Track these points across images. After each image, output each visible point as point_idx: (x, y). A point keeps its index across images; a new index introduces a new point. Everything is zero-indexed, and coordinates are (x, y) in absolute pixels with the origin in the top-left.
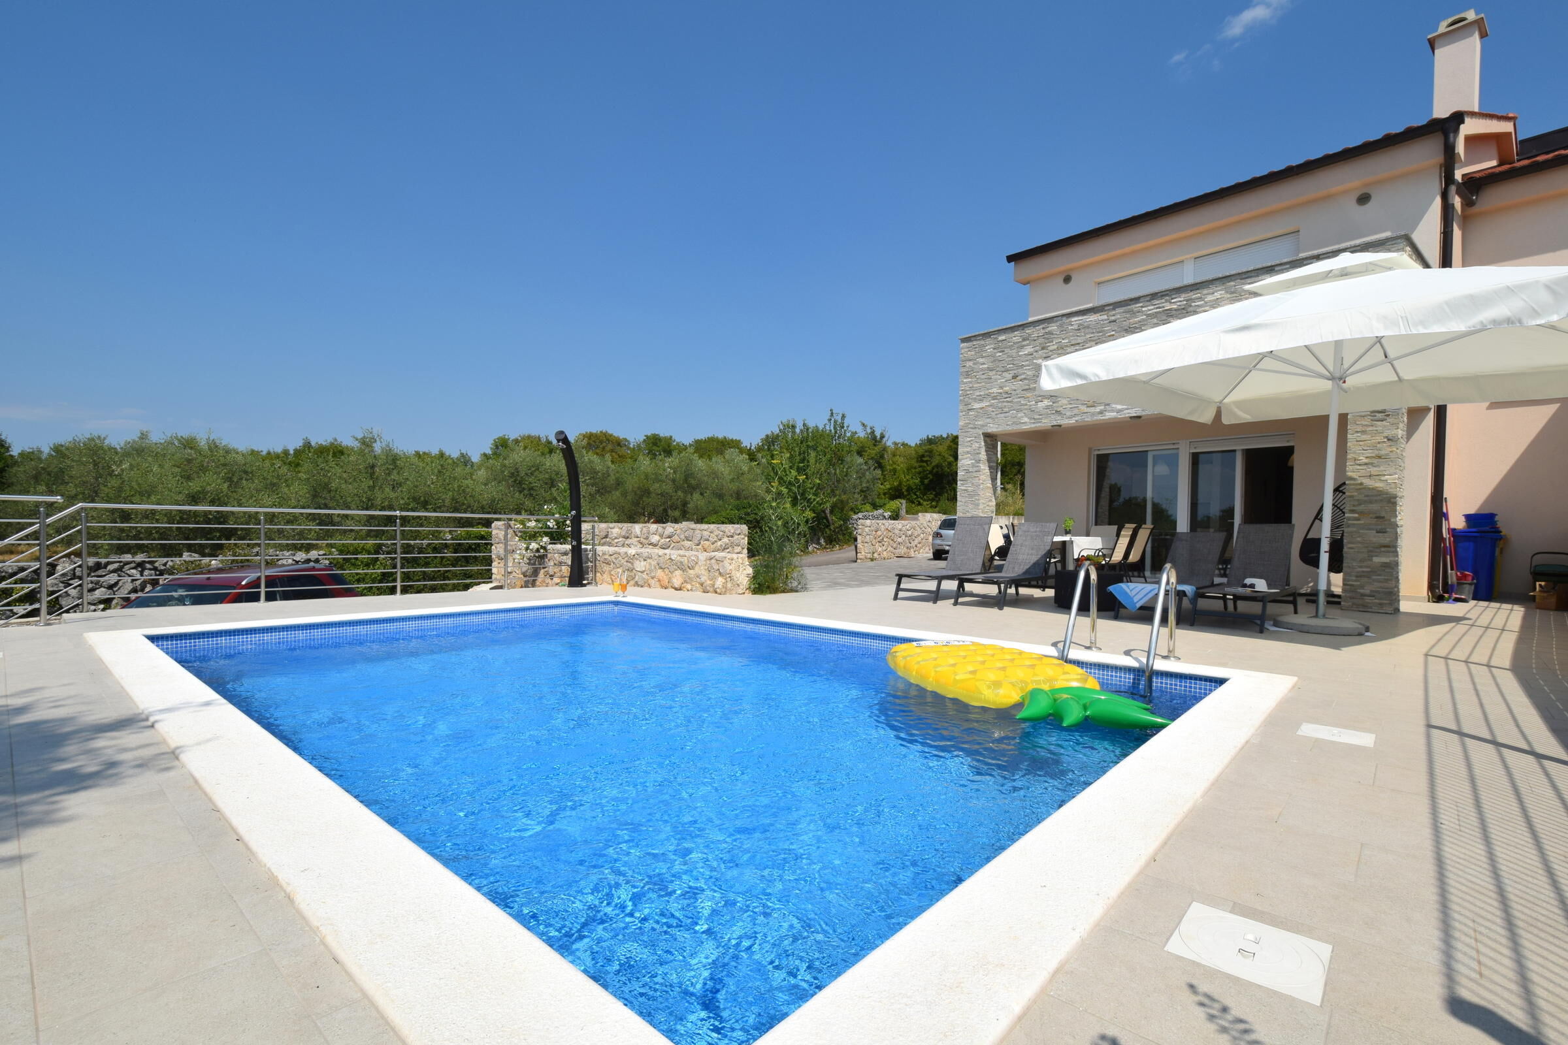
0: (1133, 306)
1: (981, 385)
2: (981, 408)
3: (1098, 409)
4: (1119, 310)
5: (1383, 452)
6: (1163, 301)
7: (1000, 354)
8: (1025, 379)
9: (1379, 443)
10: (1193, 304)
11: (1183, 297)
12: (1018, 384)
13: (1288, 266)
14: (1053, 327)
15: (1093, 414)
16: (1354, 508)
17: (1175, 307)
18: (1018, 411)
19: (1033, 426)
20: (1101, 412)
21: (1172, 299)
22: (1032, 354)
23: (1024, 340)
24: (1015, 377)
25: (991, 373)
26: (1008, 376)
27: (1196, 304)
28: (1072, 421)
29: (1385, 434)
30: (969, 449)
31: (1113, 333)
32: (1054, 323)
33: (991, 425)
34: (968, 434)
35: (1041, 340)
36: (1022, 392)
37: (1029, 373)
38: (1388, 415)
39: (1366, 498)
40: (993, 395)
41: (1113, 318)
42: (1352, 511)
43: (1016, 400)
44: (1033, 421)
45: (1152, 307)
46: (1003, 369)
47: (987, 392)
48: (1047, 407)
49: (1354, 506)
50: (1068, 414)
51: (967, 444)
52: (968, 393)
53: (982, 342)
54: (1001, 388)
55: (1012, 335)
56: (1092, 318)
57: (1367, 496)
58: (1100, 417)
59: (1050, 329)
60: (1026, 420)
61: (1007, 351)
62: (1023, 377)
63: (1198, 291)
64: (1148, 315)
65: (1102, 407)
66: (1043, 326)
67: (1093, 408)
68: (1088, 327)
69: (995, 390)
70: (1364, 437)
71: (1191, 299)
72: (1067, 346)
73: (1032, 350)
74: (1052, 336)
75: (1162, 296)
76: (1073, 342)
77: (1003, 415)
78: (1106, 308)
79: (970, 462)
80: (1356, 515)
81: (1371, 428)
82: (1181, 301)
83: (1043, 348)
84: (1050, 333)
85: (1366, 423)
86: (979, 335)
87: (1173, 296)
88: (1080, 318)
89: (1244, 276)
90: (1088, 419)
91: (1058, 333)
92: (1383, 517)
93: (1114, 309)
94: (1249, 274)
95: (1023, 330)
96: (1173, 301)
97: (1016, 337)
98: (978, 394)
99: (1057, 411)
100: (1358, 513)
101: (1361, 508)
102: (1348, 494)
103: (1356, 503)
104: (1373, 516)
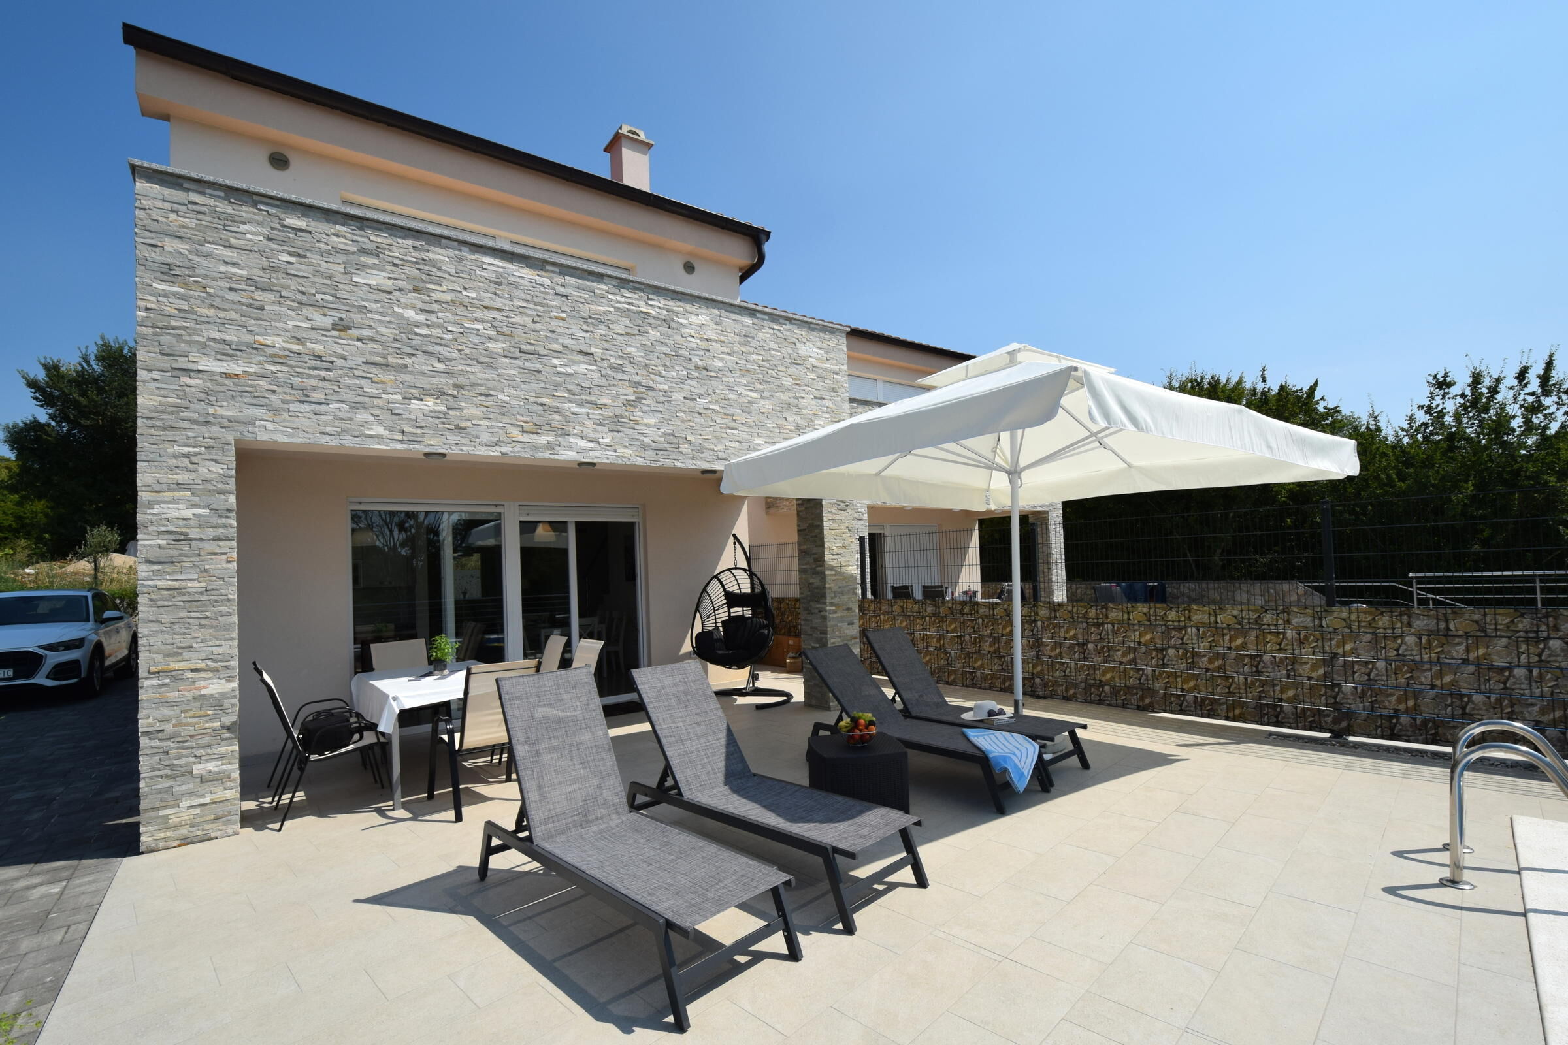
0: (595, 284)
1: (222, 314)
2: (228, 376)
3: (545, 439)
4: (570, 280)
5: (846, 543)
6: (636, 296)
7: (293, 259)
8: (371, 339)
9: (844, 533)
10: (676, 319)
11: (663, 302)
12: (349, 348)
13: (767, 317)
14: (439, 255)
15: (535, 447)
16: (833, 601)
17: (654, 312)
18: (354, 406)
19: (399, 446)
20: (550, 447)
21: (649, 299)
22: (390, 293)
23: (363, 251)
24: (341, 327)
25: (258, 295)
26: (327, 322)
27: (680, 320)
28: (495, 452)
29: (847, 525)
30: (183, 477)
31: (564, 315)
32: (440, 246)
33: (269, 426)
34: (179, 436)
35: (413, 272)
36: (365, 368)
37: (382, 329)
38: (847, 506)
39: (839, 590)
40: (271, 351)
41: (561, 290)
42: (832, 604)
43: (348, 381)
44: (400, 437)
45: (622, 299)
46: (304, 299)
47: (249, 339)
48: (435, 415)
49: (832, 598)
50: (485, 437)
51: (173, 462)
52: (173, 323)
53: (224, 207)
54: (298, 340)
55: (325, 227)
56: (525, 274)
57: (840, 587)
58: (547, 455)
59: (431, 255)
60: (379, 430)
61: (313, 258)
62: (366, 333)
63: (680, 303)
64: (617, 309)
65: (552, 439)
66: (416, 243)
67: (535, 436)
68: (516, 286)
69: (278, 341)
70: (834, 526)
71: (673, 311)
72: (474, 306)
73: (390, 282)
74: (439, 274)
75: (638, 289)
76: (486, 303)
77: (307, 407)
78: (548, 268)
79: (189, 513)
80: (834, 608)
81: (837, 517)
82: (660, 308)
83: (416, 290)
84: (432, 263)
85: (834, 511)
86: (213, 185)
87: (651, 296)
88: (500, 263)
89: (728, 309)
90: (527, 454)
91: (453, 271)
92: (851, 609)
93: (562, 274)
94: (733, 309)
95: (361, 229)
96: (650, 302)
97: (343, 237)
98: (215, 335)
99: (458, 427)
100: (835, 605)
101: (836, 600)
102: (827, 585)
103: (833, 595)
104: (845, 607)
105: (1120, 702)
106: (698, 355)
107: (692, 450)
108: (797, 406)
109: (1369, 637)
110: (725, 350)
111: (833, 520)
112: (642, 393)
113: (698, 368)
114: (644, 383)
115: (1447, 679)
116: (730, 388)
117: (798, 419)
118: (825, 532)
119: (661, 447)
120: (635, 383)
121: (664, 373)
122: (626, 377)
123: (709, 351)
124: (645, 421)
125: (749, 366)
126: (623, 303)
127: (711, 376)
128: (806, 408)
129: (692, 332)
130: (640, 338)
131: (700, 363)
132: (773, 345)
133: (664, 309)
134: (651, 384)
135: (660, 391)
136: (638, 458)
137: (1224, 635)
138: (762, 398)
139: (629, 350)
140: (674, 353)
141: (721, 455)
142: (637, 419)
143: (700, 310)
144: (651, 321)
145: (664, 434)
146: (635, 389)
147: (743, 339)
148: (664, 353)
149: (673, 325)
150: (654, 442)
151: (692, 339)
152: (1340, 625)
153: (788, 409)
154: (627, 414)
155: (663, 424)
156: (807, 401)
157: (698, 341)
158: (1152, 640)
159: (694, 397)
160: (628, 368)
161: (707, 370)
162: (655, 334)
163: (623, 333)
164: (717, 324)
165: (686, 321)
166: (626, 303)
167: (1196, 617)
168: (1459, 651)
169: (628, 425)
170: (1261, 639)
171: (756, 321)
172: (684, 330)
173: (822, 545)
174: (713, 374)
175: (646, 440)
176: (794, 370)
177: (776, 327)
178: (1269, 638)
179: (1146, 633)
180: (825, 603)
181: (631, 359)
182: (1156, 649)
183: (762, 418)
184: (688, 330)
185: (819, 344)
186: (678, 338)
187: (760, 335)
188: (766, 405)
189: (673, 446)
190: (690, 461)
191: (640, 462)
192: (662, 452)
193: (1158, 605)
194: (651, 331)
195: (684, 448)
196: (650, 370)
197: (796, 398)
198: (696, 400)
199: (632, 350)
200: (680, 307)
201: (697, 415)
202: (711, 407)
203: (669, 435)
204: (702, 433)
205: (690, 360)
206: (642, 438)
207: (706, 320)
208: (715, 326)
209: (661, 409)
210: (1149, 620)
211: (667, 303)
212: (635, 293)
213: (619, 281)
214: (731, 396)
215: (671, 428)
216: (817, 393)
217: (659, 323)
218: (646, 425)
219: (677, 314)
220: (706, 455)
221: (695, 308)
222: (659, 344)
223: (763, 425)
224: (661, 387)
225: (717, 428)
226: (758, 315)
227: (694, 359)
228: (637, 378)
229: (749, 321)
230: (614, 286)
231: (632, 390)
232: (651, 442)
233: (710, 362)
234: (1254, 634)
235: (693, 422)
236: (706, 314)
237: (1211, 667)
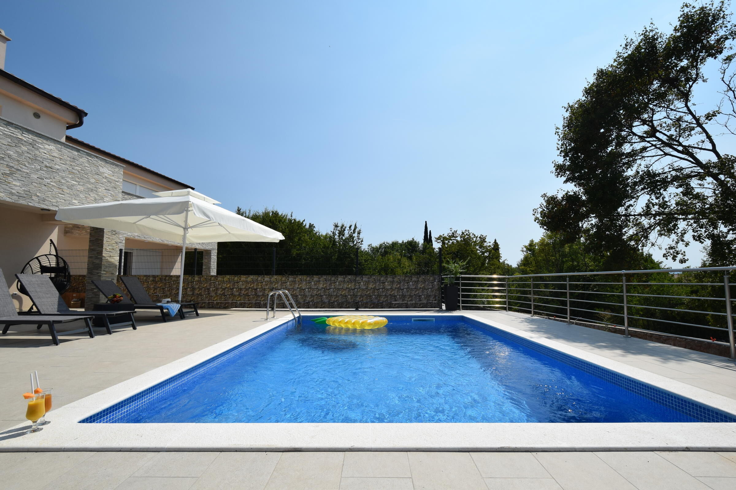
5: (114, 248)
6: (16, 131)
9: (113, 243)
10: (37, 145)
11: (31, 136)
13: (85, 154)
17: (25, 139)
21: (23, 133)
27: (39, 146)
29: (115, 241)
38: (116, 233)
39: (109, 266)
42: (104, 271)
49: (105, 268)
57: (109, 265)
63: (40, 139)
70: (109, 240)
71: (36, 141)
75: (17, 128)
80: (105, 272)
81: (111, 237)
82: (29, 138)
85: (109, 234)
87: (24, 132)
89: (66, 146)
92: (113, 274)
96: (23, 135)
100: (106, 271)
101: (107, 269)
102: (103, 263)
103: (105, 267)
104: (110, 273)
105: (219, 306)
106: (47, 162)
107: (39, 199)
108: (96, 191)
109: (280, 283)
110: (62, 162)
111: (109, 238)
112: (13, 171)
113: (46, 167)
114: (16, 167)
115: (294, 292)
116: (63, 178)
117: (96, 196)
118: (104, 242)
119: (21, 195)
120: (10, 166)
121: (27, 165)
122: (5, 163)
123: (54, 161)
124: (14, 183)
125: (73, 171)
126: (8, 132)
127: (53, 171)
128: (100, 192)
129: (45, 152)
130: (16, 148)
131: (48, 165)
132: (87, 165)
133: (31, 139)
134: (20, 168)
135: (24, 172)
136: (8, 198)
137: (249, 284)
138: (79, 184)
139: (9, 152)
140: (34, 158)
141: (54, 204)
142: (10, 181)
143: (51, 144)
144: (24, 143)
145: (24, 190)
146: (10, 169)
147: (72, 160)
148: (28, 157)
149: (35, 146)
150: (18, 193)
151: (45, 155)
152: (275, 280)
153: (92, 191)
154: (4, 178)
155: (24, 186)
156: (101, 190)
157: (48, 156)
158: (230, 286)
159: (44, 178)
160: (7, 159)
161: (51, 169)
162: (24, 148)
163: (7, 144)
164: (59, 151)
165: (43, 147)
166: (10, 132)
167: (242, 279)
168: (297, 286)
169: (4, 183)
170: (257, 285)
171: (79, 154)
172: (41, 150)
173: (102, 247)
174: (54, 170)
175: (13, 191)
176: (96, 177)
177: (89, 158)
178: (259, 284)
179: (228, 284)
180: (101, 270)
181: (9, 156)
182: (231, 289)
183: (78, 193)
184: (43, 150)
185: (110, 169)
186: (37, 152)
187: (81, 160)
188: (81, 188)
189: (28, 196)
190: (37, 204)
191: (8, 200)
192: (22, 198)
193: (232, 276)
194: (22, 147)
195: (34, 198)
196: (20, 163)
197: (96, 187)
198: (44, 179)
199: (11, 153)
200: (40, 140)
201: (43, 186)
202: (51, 183)
203: (27, 191)
204: (45, 193)
205: (43, 162)
206: (11, 190)
207: (53, 148)
208: (58, 152)
209: (24, 180)
210: (229, 280)
211: (33, 137)
212: (16, 129)
213: (7, 122)
214: (63, 181)
215: (29, 189)
216: (106, 188)
217: (28, 144)
218: (14, 185)
219: (38, 143)
220: (46, 202)
221: (48, 143)
222: (26, 153)
223: (78, 196)
224: (25, 171)
225: (54, 193)
226: (81, 152)
227: (45, 162)
228: (11, 165)
229: (76, 153)
230: (4, 124)
231: (8, 169)
232: (16, 193)
233: (53, 165)
234: (256, 283)
235: (41, 188)
236: (54, 146)
237: (245, 293)
